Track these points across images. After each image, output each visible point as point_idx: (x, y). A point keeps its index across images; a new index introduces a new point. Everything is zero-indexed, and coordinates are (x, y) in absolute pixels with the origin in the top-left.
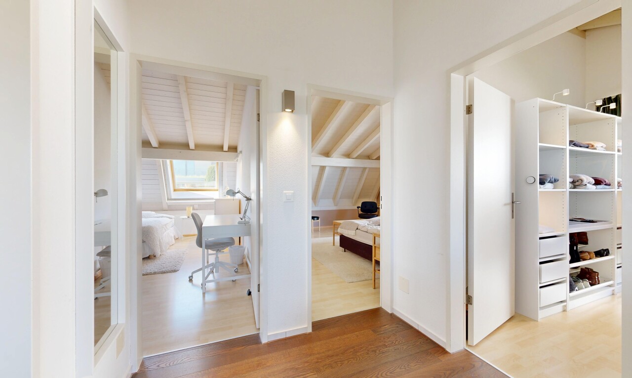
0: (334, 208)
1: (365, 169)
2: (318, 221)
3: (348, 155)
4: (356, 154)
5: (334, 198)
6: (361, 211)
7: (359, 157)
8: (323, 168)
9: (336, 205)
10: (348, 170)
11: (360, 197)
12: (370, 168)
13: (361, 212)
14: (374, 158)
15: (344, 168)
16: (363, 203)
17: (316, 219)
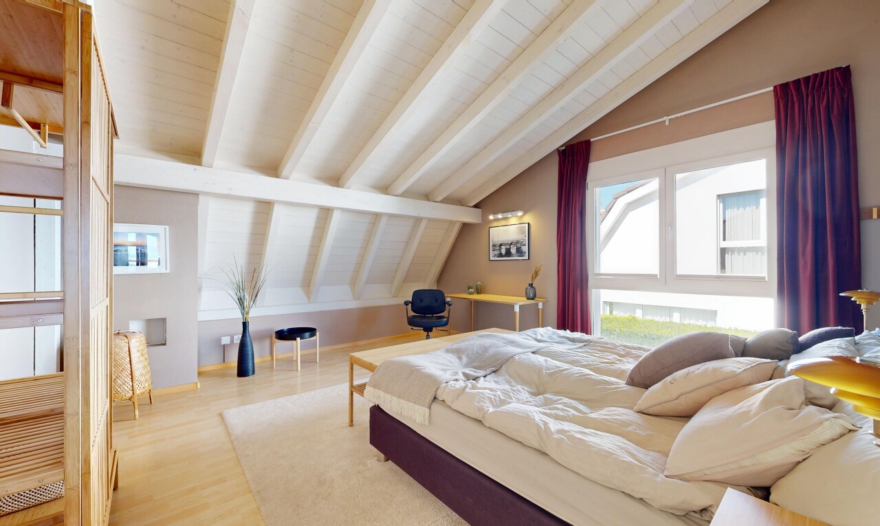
0: (352, 304)
1: (418, 220)
2: (314, 338)
3: (384, 188)
4: (402, 186)
5: (353, 283)
6: (413, 310)
7: (407, 194)
8: (325, 213)
9: (357, 298)
10: (384, 220)
11: (407, 279)
12: (430, 220)
13: (412, 313)
14: (440, 199)
15: (377, 216)
16: (416, 294)
17: (307, 334)
